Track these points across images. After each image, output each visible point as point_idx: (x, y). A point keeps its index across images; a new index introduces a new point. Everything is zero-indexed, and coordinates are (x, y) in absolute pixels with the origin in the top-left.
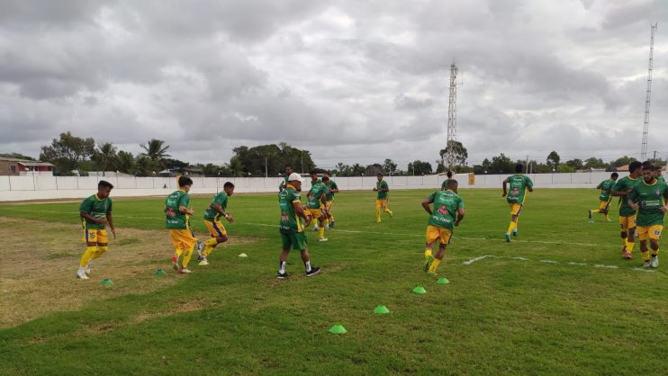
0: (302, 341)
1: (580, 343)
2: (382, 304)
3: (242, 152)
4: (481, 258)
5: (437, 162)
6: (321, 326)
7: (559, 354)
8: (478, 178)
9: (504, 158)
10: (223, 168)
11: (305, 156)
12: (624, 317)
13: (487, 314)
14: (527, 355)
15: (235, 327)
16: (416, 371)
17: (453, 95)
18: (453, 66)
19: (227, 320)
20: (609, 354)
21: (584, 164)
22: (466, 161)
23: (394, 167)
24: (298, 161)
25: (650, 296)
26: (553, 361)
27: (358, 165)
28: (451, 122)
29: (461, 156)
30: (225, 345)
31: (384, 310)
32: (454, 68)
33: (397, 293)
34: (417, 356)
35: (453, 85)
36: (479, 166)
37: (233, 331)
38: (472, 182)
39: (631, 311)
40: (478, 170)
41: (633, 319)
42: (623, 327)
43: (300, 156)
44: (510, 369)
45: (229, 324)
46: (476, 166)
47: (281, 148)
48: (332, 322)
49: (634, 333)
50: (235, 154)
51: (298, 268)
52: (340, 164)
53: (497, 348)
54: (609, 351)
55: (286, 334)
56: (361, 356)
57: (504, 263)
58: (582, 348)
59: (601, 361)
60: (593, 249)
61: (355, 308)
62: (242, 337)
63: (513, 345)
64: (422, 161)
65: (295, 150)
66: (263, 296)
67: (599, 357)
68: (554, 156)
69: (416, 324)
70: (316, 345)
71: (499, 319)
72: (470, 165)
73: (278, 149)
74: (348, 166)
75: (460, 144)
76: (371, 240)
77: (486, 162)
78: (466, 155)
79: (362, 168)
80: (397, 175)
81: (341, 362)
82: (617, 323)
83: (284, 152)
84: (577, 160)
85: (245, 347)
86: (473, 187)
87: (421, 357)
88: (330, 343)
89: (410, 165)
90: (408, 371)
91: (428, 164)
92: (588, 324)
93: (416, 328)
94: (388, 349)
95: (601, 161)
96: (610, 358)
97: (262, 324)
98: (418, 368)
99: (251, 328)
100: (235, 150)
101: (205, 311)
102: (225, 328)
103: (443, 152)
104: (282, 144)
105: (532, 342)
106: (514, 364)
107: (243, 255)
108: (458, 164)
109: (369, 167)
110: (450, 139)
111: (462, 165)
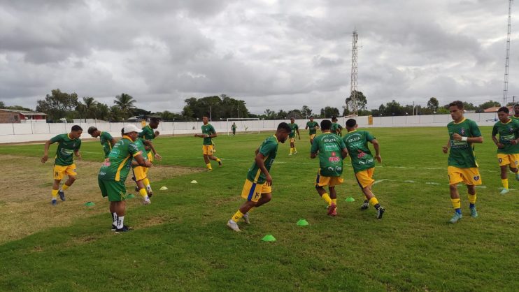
0: (241, 247)
1: (458, 246)
2: (303, 218)
3: (192, 102)
4: (379, 181)
5: (343, 107)
6: (256, 236)
7: (441, 255)
8: (375, 119)
9: (395, 103)
10: (177, 115)
11: (241, 104)
12: (493, 226)
13: (385, 225)
14: (417, 256)
15: (189, 237)
16: (330, 270)
17: (355, 55)
18: (354, 33)
19: (183, 232)
20: (481, 255)
22: (366, 106)
23: (309, 112)
24: (233, 109)
25: (513, 209)
26: (438, 261)
27: (281, 111)
28: (354, 76)
29: (362, 102)
30: (183, 251)
31: (304, 223)
32: (355, 35)
33: (315, 209)
34: (331, 258)
35: (355, 48)
36: (376, 110)
37: (188, 240)
38: (371, 122)
39: (497, 221)
40: (375, 114)
41: (500, 227)
42: (491, 234)
43: (236, 104)
44: (404, 268)
45: (184, 235)
46: (373, 110)
47: (222, 99)
48: (265, 233)
49: (500, 238)
50: (186, 104)
51: (236, 191)
52: (268, 111)
53: (393, 252)
54: (481, 252)
55: (229, 242)
56: (287, 259)
57: (398, 185)
58: (460, 250)
59: (475, 260)
61: (281, 221)
62: (195, 245)
63: (406, 249)
64: (331, 107)
65: (233, 100)
66: (210, 213)
67: (473, 257)
68: (434, 101)
69: (329, 233)
70: (252, 250)
71: (395, 229)
72: (369, 110)
73: (219, 99)
74: (274, 112)
75: (361, 93)
76: (293, 168)
77: (382, 107)
78: (366, 102)
79: (285, 113)
81: (271, 264)
82: (487, 230)
83: (224, 102)
85: (197, 253)
86: (371, 126)
87: (334, 258)
88: (263, 249)
89: (322, 110)
90: (324, 270)
91: (336, 109)
92: (464, 232)
93: (329, 236)
94: (308, 253)
95: (472, 105)
96: (482, 258)
97: (210, 235)
98: (332, 267)
99: (201, 238)
100: (186, 101)
101: (166, 226)
102: (181, 238)
103: (348, 100)
104: (223, 96)
105: (421, 246)
106: (407, 263)
107: (194, 182)
108: (359, 109)
109: (290, 112)
110: (353, 90)
111: (362, 110)
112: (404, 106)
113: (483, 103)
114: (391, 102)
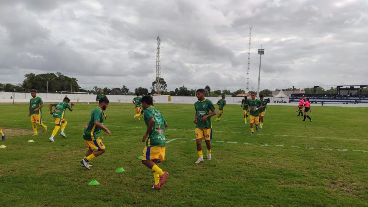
0: (70, 191)
1: (221, 180)
2: (121, 167)
3: (31, 77)
4: (174, 139)
5: (151, 88)
6: (83, 182)
7: (211, 187)
8: (172, 97)
9: (184, 88)
10: (18, 87)
11: (74, 81)
12: (240, 166)
13: (177, 169)
14: (197, 189)
15: (25, 186)
16: (139, 202)
17: (158, 53)
18: (158, 38)
19: (20, 182)
20: (234, 185)
21: (222, 92)
22: (166, 88)
23: (127, 90)
24: (66, 85)
25: (251, 156)
26: (209, 191)
27: (106, 88)
28: (158, 68)
29: (163, 86)
30: (18, 198)
31: (122, 170)
32: (158, 39)
33: (130, 160)
34: (140, 194)
35: (158, 48)
36: (173, 92)
37: (24, 189)
38: (169, 100)
39: (243, 163)
40: (172, 94)
41: (244, 167)
42: (240, 172)
43: (70, 81)
44: (188, 197)
45: (20, 184)
46: (171, 92)
47: (57, 76)
48: (90, 179)
49: (245, 174)
50: (26, 78)
51: (68, 148)
52: (95, 87)
53: (182, 187)
54: (234, 183)
55: (60, 188)
56: (108, 197)
57: (185, 142)
58: (222, 183)
59: (231, 189)
60: (226, 134)
61: (104, 169)
62: (30, 192)
63: (190, 184)
64: (143, 88)
65: (66, 77)
66: (45, 165)
67: (230, 187)
68: (208, 88)
69: (140, 177)
70: (80, 193)
71: (183, 171)
72: (168, 91)
73: (55, 76)
75: (162, 79)
76: (115, 130)
77: (176, 89)
78: (166, 85)
79: (109, 90)
80: (129, 94)
81: (95, 202)
82: (237, 169)
83: (59, 78)
84: (219, 91)
85: (32, 198)
86: (170, 102)
87: (143, 194)
88: (89, 191)
89: (136, 89)
90: (135, 203)
91: (146, 89)
92: (225, 171)
93: (140, 179)
94: (124, 191)
95: (229, 91)
96: (235, 187)
97: (44, 183)
98: (141, 201)
99: (36, 186)
100: (26, 76)
101: (3, 177)
102: (18, 187)
103: (154, 83)
104: (58, 73)
105: (199, 182)
106: (191, 194)
107: (31, 141)
108: (162, 90)
109: (113, 89)
110: (157, 76)
111: (164, 91)
112: (190, 90)
113: (235, 91)
114: (182, 86)
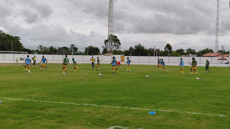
5: (103, 47)
9: (140, 46)
21: (185, 52)
22: (120, 47)
23: (76, 49)
27: (52, 47)
29: (117, 44)
35: (111, 1)
36: (127, 51)
38: (123, 60)
46: (125, 51)
52: (41, 46)
65: (8, 35)
68: (169, 47)
74: (46, 48)
75: (116, 37)
77: (131, 48)
78: (120, 43)
79: (55, 49)
84: (182, 50)
89: (86, 48)
91: (97, 48)
103: (106, 41)
108: (115, 49)
109: (60, 49)
111: (117, 50)
114: (138, 45)
